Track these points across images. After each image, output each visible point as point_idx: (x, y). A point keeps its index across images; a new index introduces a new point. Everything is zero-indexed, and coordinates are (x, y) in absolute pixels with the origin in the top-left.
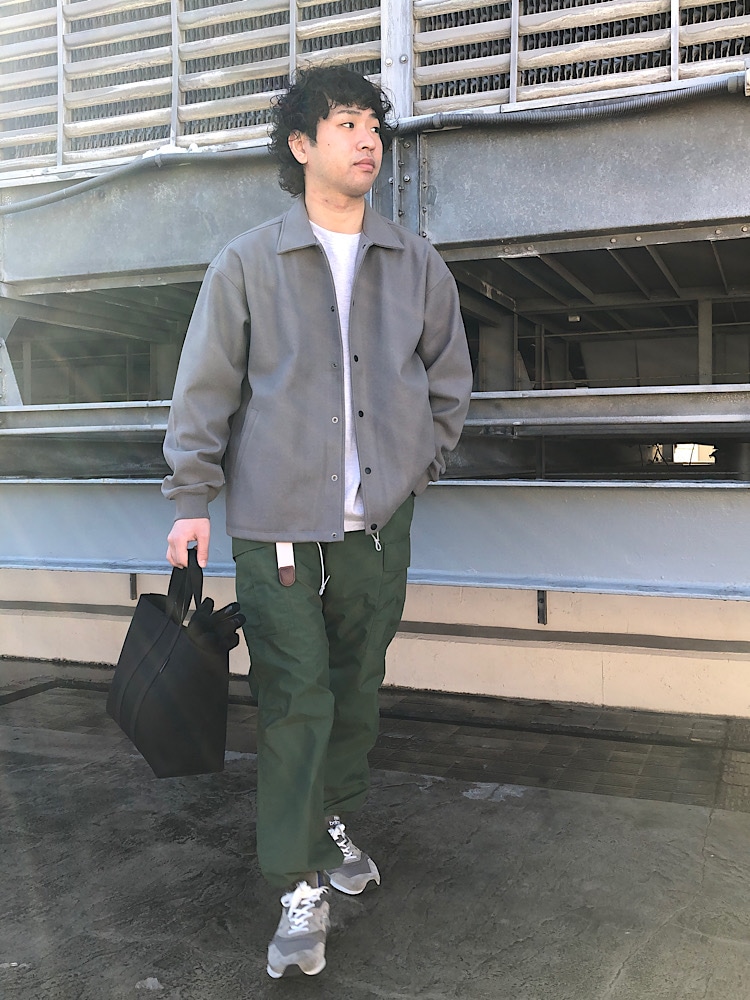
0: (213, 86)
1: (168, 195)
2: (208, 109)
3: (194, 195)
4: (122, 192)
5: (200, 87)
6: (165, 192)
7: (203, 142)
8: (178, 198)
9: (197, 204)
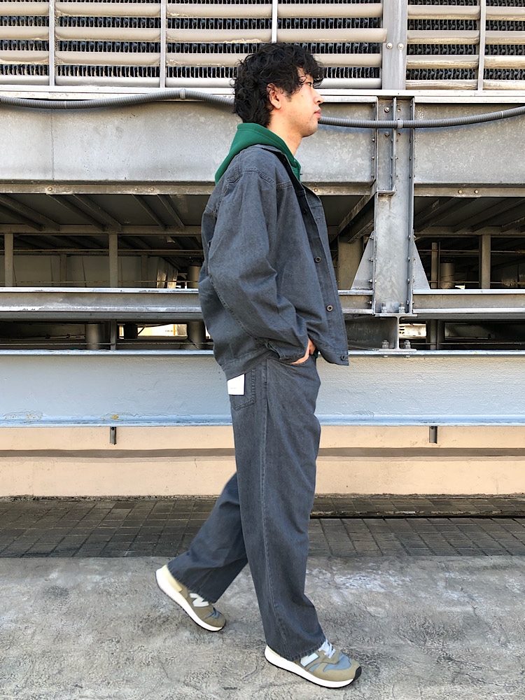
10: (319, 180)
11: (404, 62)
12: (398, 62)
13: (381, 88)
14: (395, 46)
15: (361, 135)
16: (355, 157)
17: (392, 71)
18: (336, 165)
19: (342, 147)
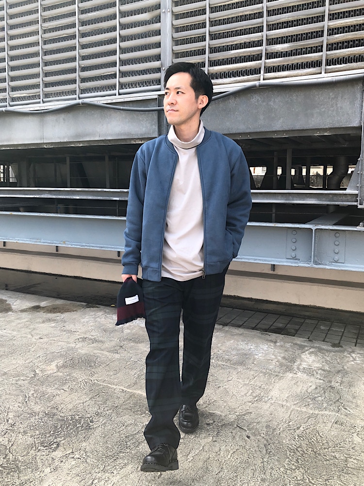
1: (258, 100)
3: (271, 101)
4: (235, 98)
8: (263, 102)
9: (272, 104)
10: (138, 137)
13: (160, 90)
16: (152, 125)
18: (144, 129)
19: (147, 120)
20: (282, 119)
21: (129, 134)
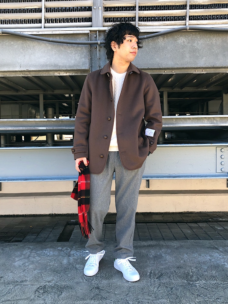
0: (203, 4)
1: (184, 41)
2: (201, 12)
3: (195, 42)
4: (164, 38)
5: (197, 4)
6: (182, 40)
7: (198, 24)
8: (188, 43)
9: (196, 45)
11: (102, 15)
12: (99, 15)
13: (92, 27)
14: (97, 8)
15: (84, 48)
16: (81, 58)
17: (96, 19)
18: (73, 62)
19: (75, 53)
20: (204, 58)
21: (56, 66)
